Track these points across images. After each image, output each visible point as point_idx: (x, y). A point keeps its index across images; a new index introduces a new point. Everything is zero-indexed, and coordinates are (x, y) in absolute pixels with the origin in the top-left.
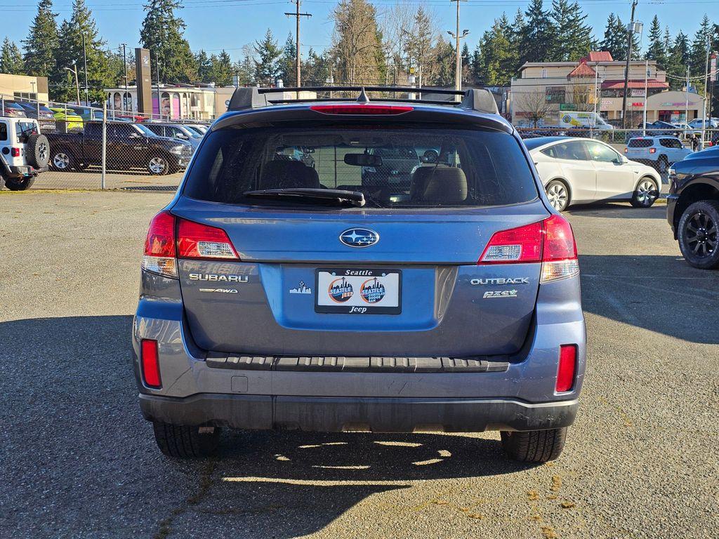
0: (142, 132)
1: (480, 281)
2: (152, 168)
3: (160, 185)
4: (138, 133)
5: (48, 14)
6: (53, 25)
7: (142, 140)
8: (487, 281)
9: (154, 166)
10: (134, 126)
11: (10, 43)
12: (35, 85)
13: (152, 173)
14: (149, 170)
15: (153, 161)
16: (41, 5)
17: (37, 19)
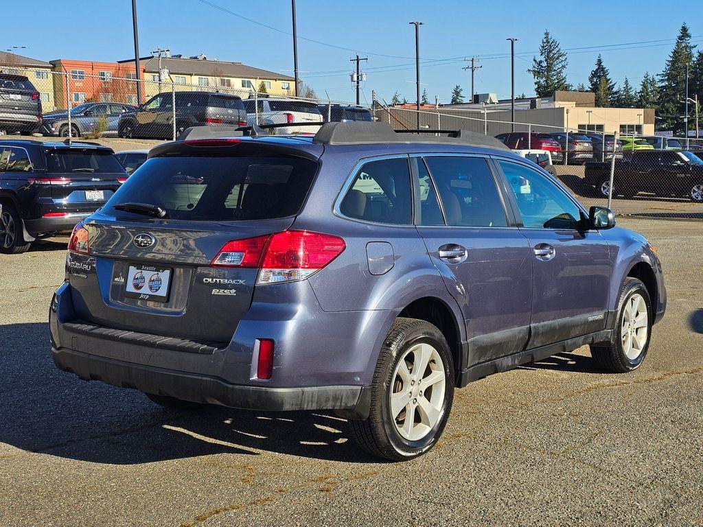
0: (687, 159)
1: (210, 280)
2: (694, 195)
3: (683, 212)
4: (682, 161)
5: (686, 47)
6: (690, 56)
7: (685, 167)
8: (214, 280)
9: (696, 194)
10: (680, 154)
11: (650, 77)
12: (642, 117)
13: (693, 201)
14: (690, 197)
15: (695, 188)
16: (680, 38)
17: (675, 52)
